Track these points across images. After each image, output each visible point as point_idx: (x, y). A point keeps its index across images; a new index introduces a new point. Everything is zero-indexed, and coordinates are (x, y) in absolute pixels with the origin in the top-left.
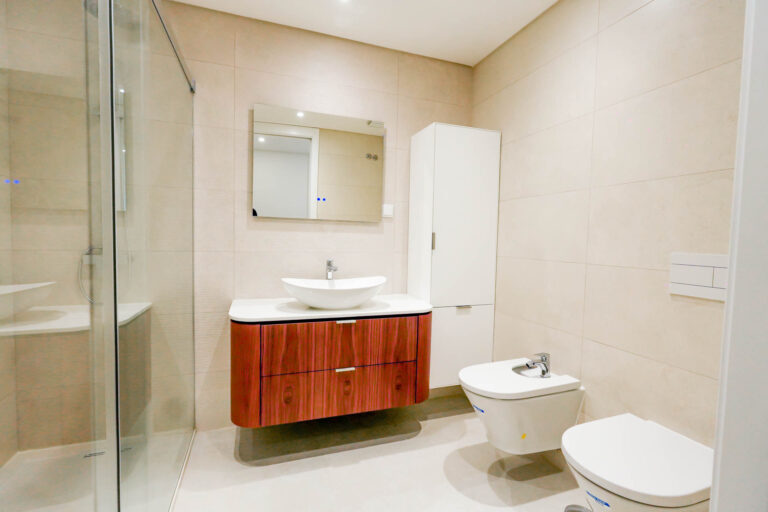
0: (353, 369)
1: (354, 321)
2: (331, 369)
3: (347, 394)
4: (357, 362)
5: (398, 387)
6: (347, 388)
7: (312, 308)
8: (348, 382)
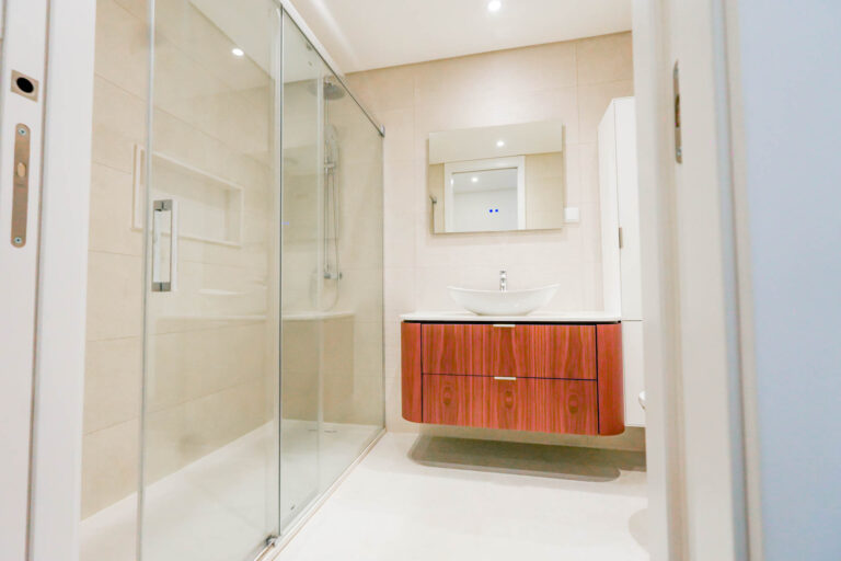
0: (514, 379)
1: (513, 326)
2: (490, 376)
3: (509, 406)
4: (519, 371)
5: (573, 410)
6: (509, 400)
7: (479, 314)
8: (509, 394)
